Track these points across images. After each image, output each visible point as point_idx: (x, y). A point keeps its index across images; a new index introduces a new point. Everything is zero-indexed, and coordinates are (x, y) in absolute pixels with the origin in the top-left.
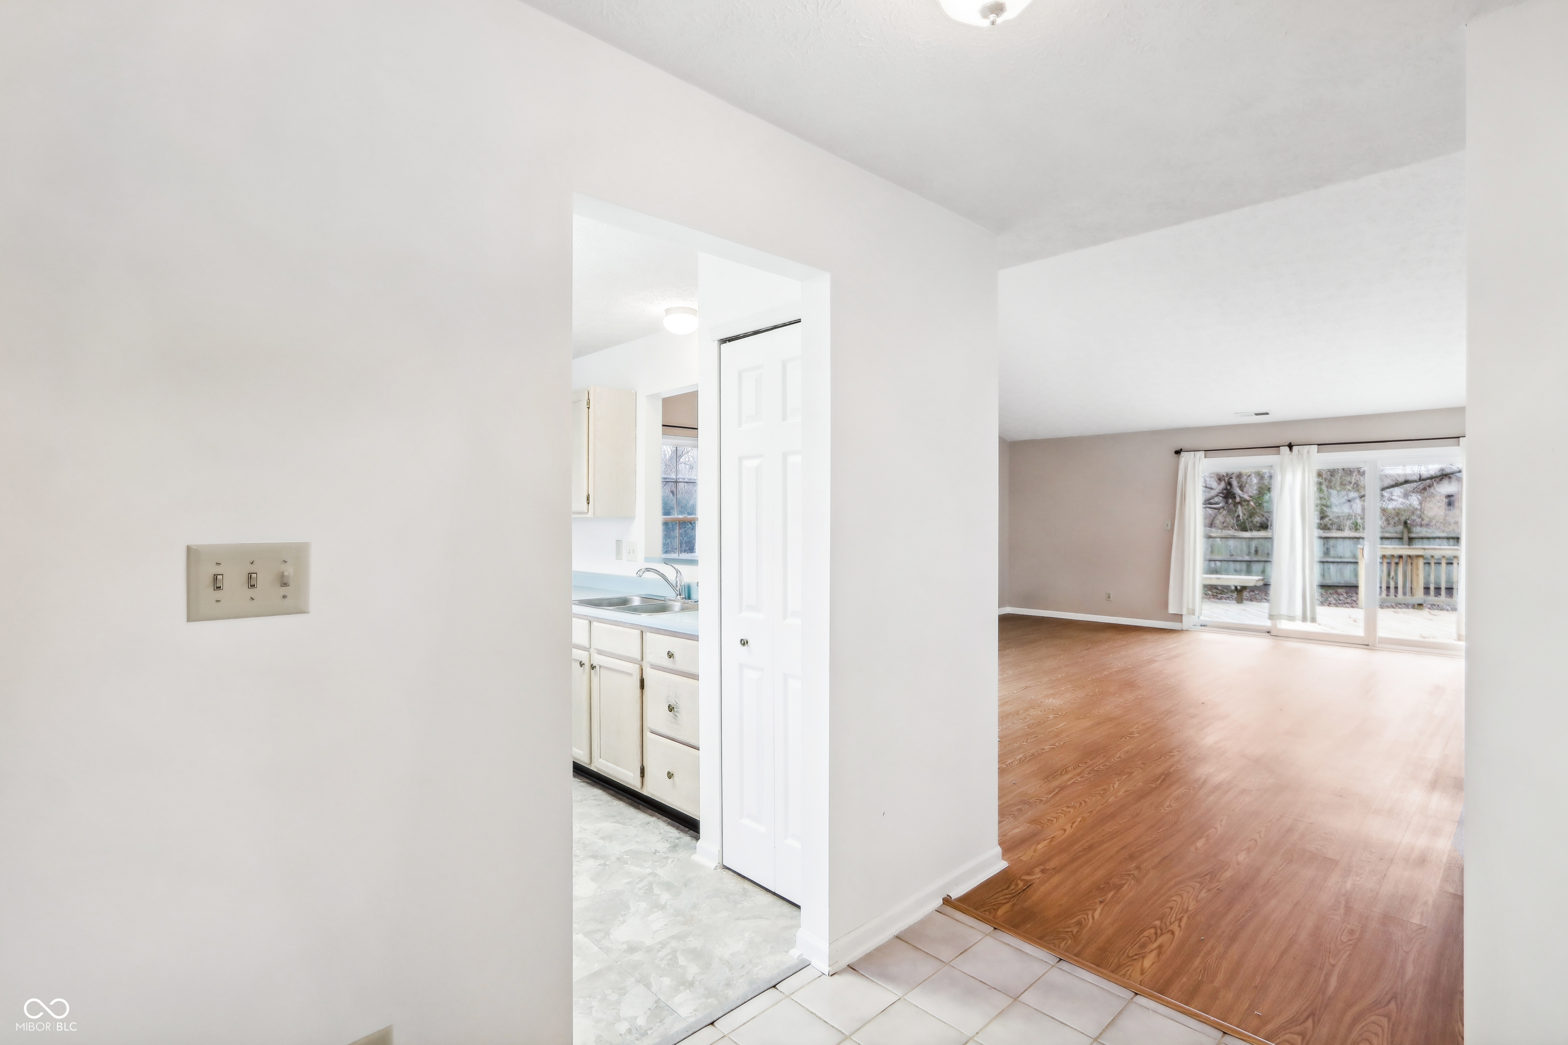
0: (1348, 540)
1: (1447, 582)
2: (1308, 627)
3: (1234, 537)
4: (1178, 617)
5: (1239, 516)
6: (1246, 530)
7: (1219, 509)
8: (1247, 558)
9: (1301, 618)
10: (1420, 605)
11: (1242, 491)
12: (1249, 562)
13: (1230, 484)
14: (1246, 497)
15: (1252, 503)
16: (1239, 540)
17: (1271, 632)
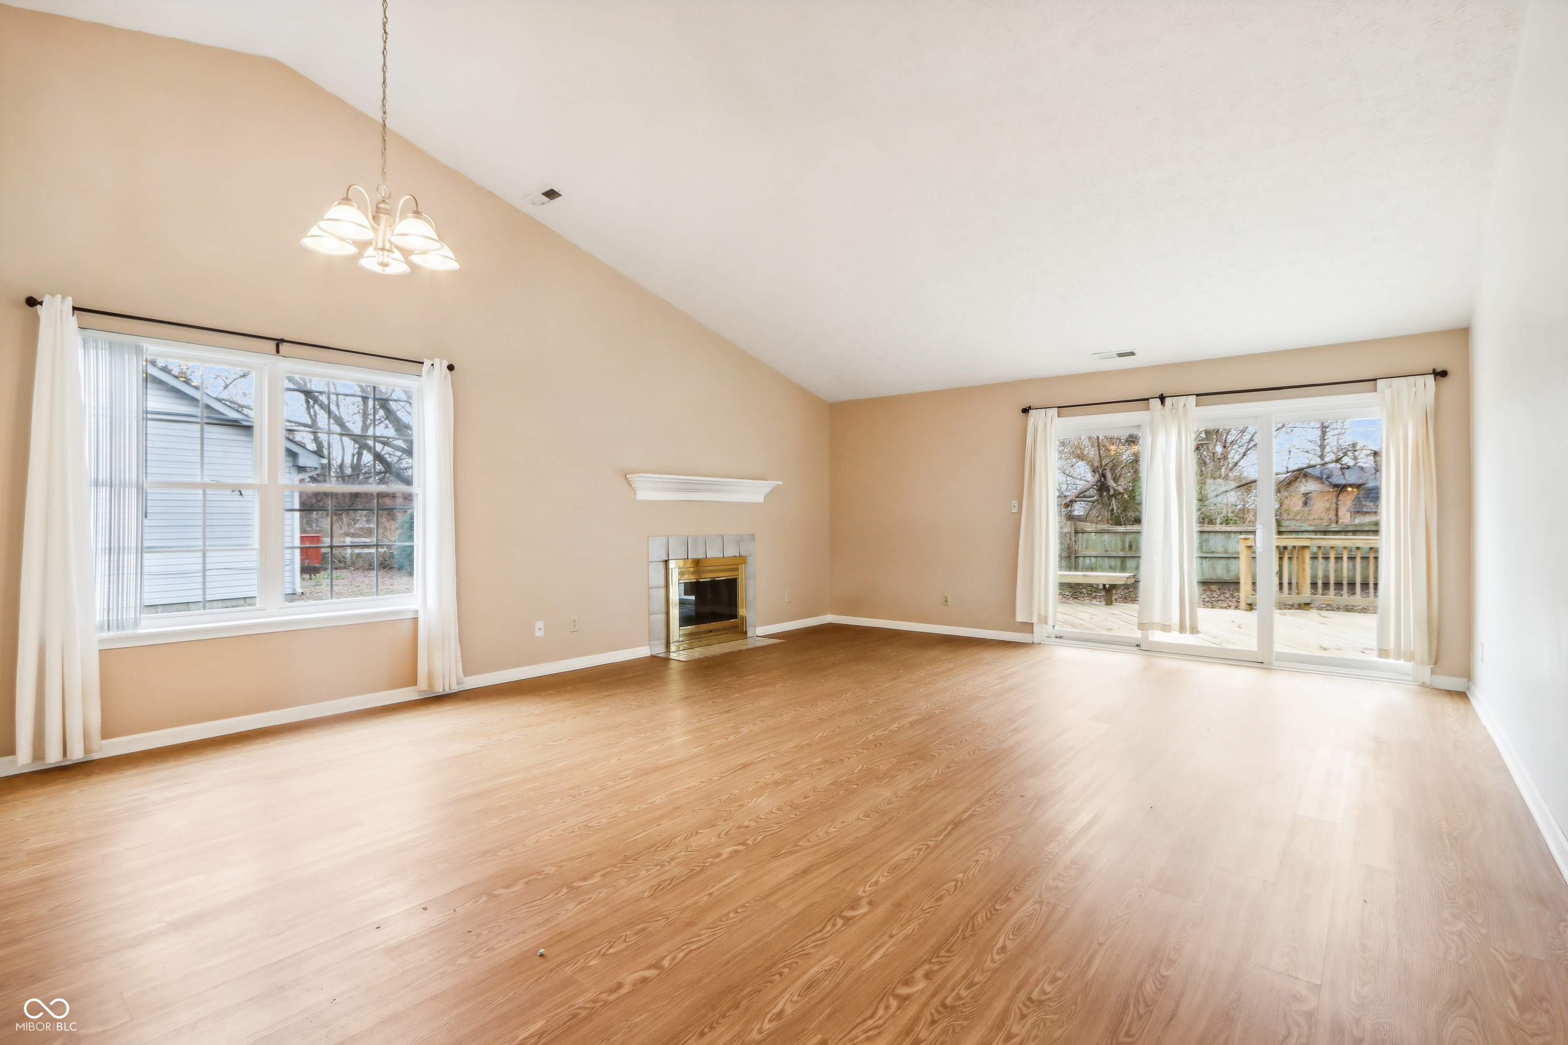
0: (1220, 534)
1: (1336, 577)
2: (1187, 639)
3: (1108, 532)
4: (1028, 627)
5: (1113, 510)
6: (1121, 525)
7: (1093, 502)
8: (1121, 554)
9: (1178, 627)
10: (1307, 604)
11: (1116, 482)
12: (1123, 559)
13: (1104, 476)
14: (1121, 489)
15: (1126, 496)
16: (1113, 534)
17: (1141, 645)
